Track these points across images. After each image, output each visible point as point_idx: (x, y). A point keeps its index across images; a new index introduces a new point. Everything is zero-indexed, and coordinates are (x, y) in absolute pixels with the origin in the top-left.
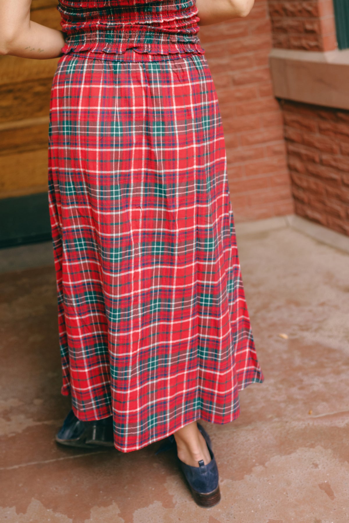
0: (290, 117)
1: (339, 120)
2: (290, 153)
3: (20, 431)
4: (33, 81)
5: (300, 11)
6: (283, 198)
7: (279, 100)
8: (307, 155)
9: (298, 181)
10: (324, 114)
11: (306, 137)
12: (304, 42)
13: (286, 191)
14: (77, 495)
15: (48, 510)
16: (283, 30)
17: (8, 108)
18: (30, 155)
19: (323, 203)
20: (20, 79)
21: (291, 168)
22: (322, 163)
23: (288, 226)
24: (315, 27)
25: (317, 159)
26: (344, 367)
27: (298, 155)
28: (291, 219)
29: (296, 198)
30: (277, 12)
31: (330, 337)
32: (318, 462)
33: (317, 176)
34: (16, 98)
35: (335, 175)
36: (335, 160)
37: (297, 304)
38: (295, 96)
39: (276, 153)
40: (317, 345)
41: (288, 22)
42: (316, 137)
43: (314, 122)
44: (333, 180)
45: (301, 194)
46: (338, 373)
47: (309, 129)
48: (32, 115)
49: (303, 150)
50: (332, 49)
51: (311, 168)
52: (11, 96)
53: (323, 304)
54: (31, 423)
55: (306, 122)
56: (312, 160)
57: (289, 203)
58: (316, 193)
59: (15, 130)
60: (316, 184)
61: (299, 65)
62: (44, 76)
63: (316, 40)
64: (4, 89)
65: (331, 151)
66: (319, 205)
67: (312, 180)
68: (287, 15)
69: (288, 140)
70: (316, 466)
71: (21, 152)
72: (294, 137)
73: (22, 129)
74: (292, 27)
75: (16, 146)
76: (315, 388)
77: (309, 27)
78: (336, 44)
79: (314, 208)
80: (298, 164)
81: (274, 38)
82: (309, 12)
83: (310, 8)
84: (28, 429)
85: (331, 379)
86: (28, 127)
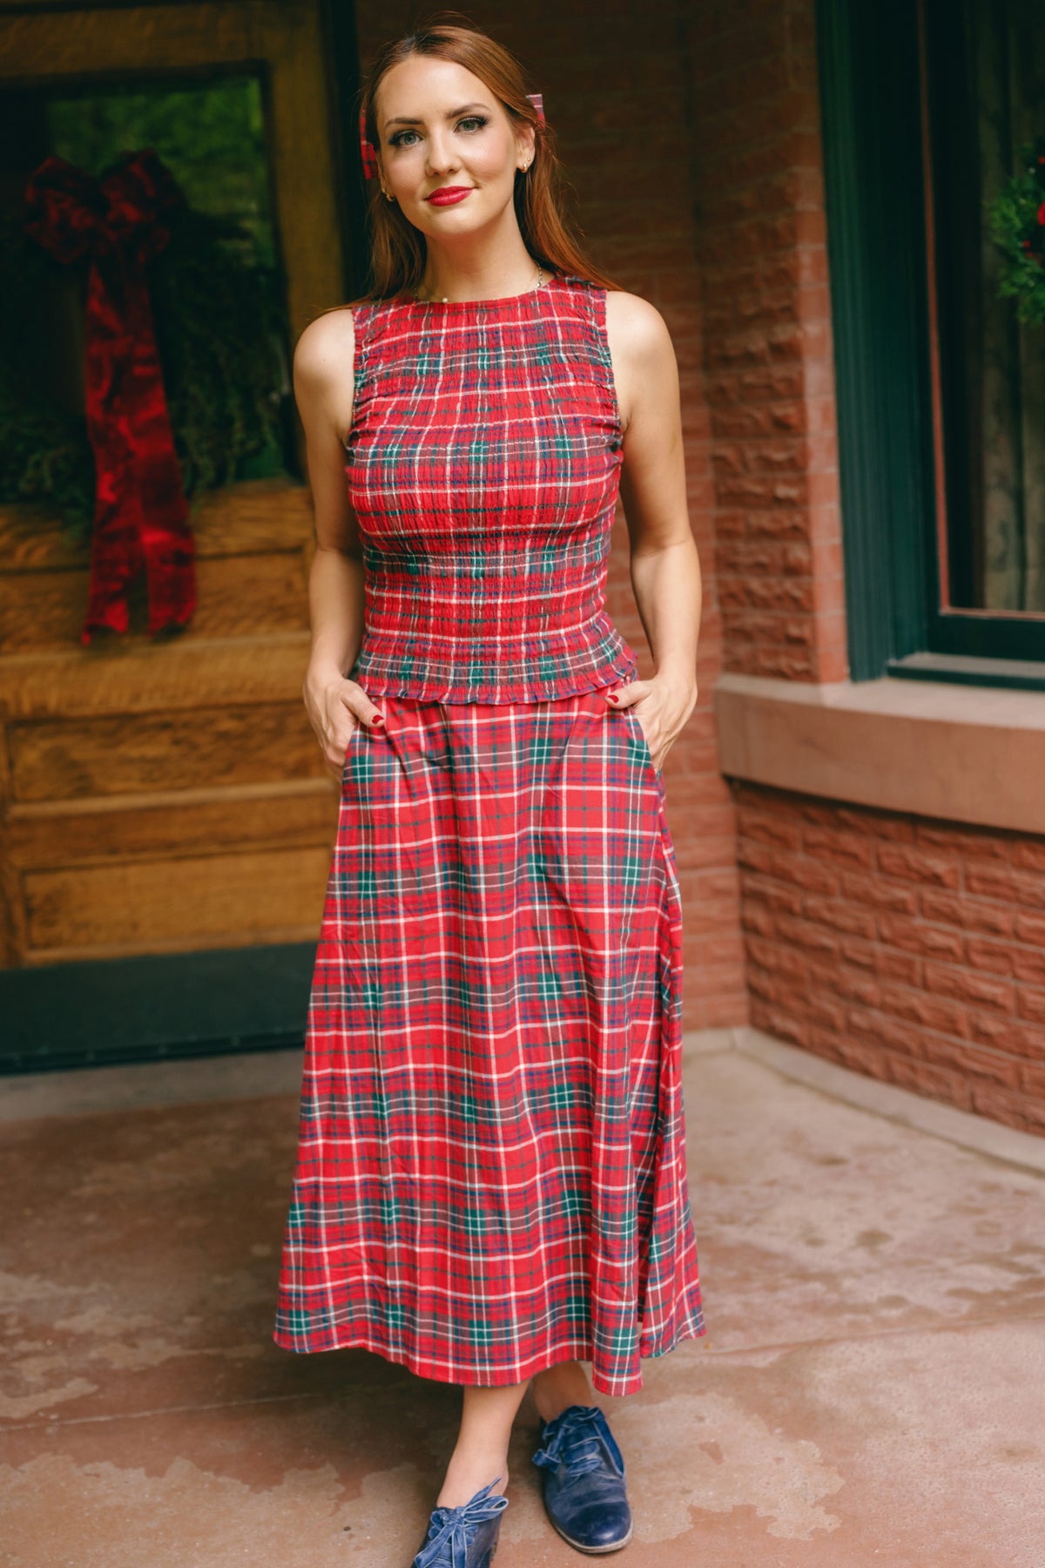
0: (751, 818)
1: (842, 825)
2: (747, 895)
3: (155, 1362)
4: (217, 707)
5: (779, 598)
6: (726, 989)
7: (729, 780)
8: (778, 898)
9: (758, 955)
10: (813, 812)
11: (779, 860)
12: (783, 663)
13: (735, 975)
14: (260, 1454)
15: (206, 1474)
16: (745, 635)
17: (157, 762)
18: (199, 867)
19: (803, 998)
20: (189, 702)
21: (748, 927)
22: (808, 915)
23: (732, 1049)
24: (805, 632)
25: (797, 907)
26: (788, 1282)
27: (759, 898)
28: (742, 1036)
29: (753, 990)
30: (732, 596)
31: (772, 1234)
32: (706, 1414)
33: (795, 942)
34: (176, 742)
35: (828, 941)
36: (830, 909)
37: (722, 1181)
38: (761, 774)
39: (718, 893)
40: (746, 1248)
41: (755, 618)
42: (798, 861)
43: (794, 829)
44: (824, 950)
45: (765, 983)
46: (773, 1288)
47: (785, 843)
48: (208, 781)
49: (771, 888)
50: (836, 679)
51: (786, 925)
52: (165, 736)
53: (771, 1183)
54: (176, 1351)
55: (780, 828)
56: (787, 910)
57: (738, 1003)
58: (791, 977)
59: (169, 809)
60: (793, 960)
61: (771, 709)
62: (241, 698)
63: (807, 658)
64: (152, 720)
65: (825, 891)
66: (795, 1004)
67: (786, 950)
68: (754, 605)
69: (744, 866)
70: (701, 1419)
71: (179, 859)
72: (755, 859)
73: (186, 808)
74: (762, 630)
75: (170, 845)
76: (726, 1311)
77: (794, 631)
78: (846, 670)
79: (787, 1012)
80: (760, 918)
81: (727, 652)
82: (795, 600)
83: (798, 593)
84: (172, 1360)
85: (757, 1299)
86: (199, 806)
